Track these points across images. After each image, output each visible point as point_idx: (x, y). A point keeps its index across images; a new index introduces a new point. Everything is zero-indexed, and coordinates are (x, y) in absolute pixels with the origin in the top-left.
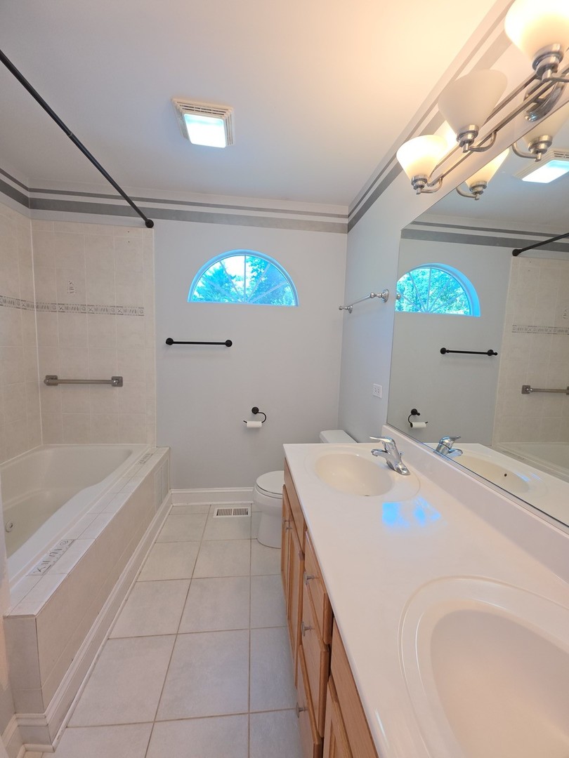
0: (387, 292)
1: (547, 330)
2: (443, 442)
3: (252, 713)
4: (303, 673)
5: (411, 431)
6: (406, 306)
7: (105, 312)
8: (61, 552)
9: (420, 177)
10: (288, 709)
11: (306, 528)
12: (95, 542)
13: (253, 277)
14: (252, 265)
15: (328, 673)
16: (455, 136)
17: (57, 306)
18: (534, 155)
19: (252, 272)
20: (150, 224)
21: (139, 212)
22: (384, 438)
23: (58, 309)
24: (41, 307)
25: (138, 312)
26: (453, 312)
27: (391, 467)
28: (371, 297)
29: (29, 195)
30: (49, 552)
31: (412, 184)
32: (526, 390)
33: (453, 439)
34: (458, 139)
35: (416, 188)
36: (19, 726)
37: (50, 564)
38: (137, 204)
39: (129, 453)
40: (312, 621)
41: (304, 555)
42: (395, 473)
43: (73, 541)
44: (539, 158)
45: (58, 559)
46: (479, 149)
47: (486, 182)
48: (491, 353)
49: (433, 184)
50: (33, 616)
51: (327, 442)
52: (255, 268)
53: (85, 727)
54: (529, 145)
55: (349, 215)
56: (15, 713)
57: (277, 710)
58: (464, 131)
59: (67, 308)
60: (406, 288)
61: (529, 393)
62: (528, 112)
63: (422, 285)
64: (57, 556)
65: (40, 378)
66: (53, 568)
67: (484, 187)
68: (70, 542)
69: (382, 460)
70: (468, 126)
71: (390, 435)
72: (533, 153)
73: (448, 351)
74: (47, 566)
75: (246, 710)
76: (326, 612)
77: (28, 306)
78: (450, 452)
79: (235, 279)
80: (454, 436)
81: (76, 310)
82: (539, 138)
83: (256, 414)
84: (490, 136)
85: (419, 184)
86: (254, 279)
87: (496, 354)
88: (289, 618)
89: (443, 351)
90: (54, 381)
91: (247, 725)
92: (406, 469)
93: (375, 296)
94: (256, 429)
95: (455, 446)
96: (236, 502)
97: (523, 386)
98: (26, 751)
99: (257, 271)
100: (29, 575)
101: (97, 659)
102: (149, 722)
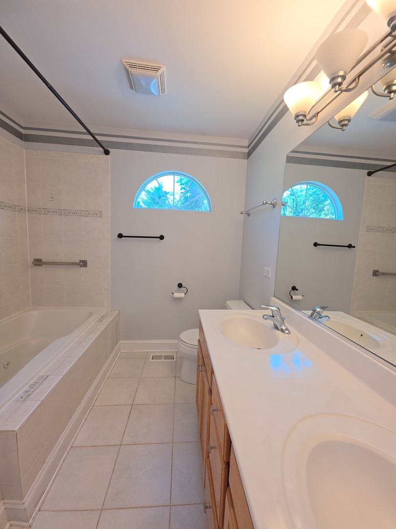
0: (275, 201)
1: (391, 230)
2: (315, 310)
3: (173, 506)
4: (209, 480)
5: (291, 302)
6: (288, 212)
7: (76, 214)
8: (38, 385)
9: (301, 113)
10: (199, 504)
11: (213, 372)
12: (63, 378)
13: (182, 193)
14: (181, 185)
15: (227, 485)
16: (328, 80)
17: (42, 210)
18: (389, 95)
19: (181, 189)
20: (107, 152)
21: (100, 144)
22: (272, 306)
23: (42, 212)
24: (31, 210)
25: (98, 214)
26: (323, 216)
27: (276, 327)
28: (263, 204)
29: (23, 131)
30: (29, 384)
31: (295, 119)
32: (376, 273)
33: (323, 308)
34: (330, 83)
35: (298, 121)
36: (5, 508)
37: (29, 393)
38: (98, 138)
39: (91, 314)
40: (216, 443)
41: (211, 391)
42: (280, 332)
43: (47, 376)
44: (392, 97)
45: (36, 389)
46: (347, 90)
47: (350, 117)
48: (350, 246)
49: (311, 119)
50: (14, 431)
51: (231, 309)
52: (183, 186)
53: (53, 511)
54: (384, 87)
55: (249, 146)
56: (3, 499)
57: (191, 504)
58: (335, 76)
59: (49, 212)
60: (289, 201)
61: (378, 275)
62: (384, 60)
63: (300, 199)
64: (35, 387)
65: (30, 261)
66: (31, 396)
67: (349, 120)
68: (45, 377)
69: (270, 323)
70: (338, 71)
71: (276, 304)
72: (388, 93)
73: (319, 245)
74: (27, 395)
75: (168, 503)
76: (226, 437)
77: (22, 209)
78: (320, 318)
79: (169, 194)
80: (323, 306)
81: (55, 213)
82: (392, 81)
83: (180, 288)
84: (355, 80)
85: (300, 119)
86: (182, 194)
87: (354, 247)
88: (201, 436)
89: (316, 245)
90: (40, 263)
91: (169, 514)
92: (289, 330)
93: (266, 203)
94: (180, 299)
95: (324, 313)
96: (166, 350)
97: (374, 271)
98: (11, 526)
99: (184, 188)
100: (14, 401)
101: (63, 461)
102: (98, 510)
